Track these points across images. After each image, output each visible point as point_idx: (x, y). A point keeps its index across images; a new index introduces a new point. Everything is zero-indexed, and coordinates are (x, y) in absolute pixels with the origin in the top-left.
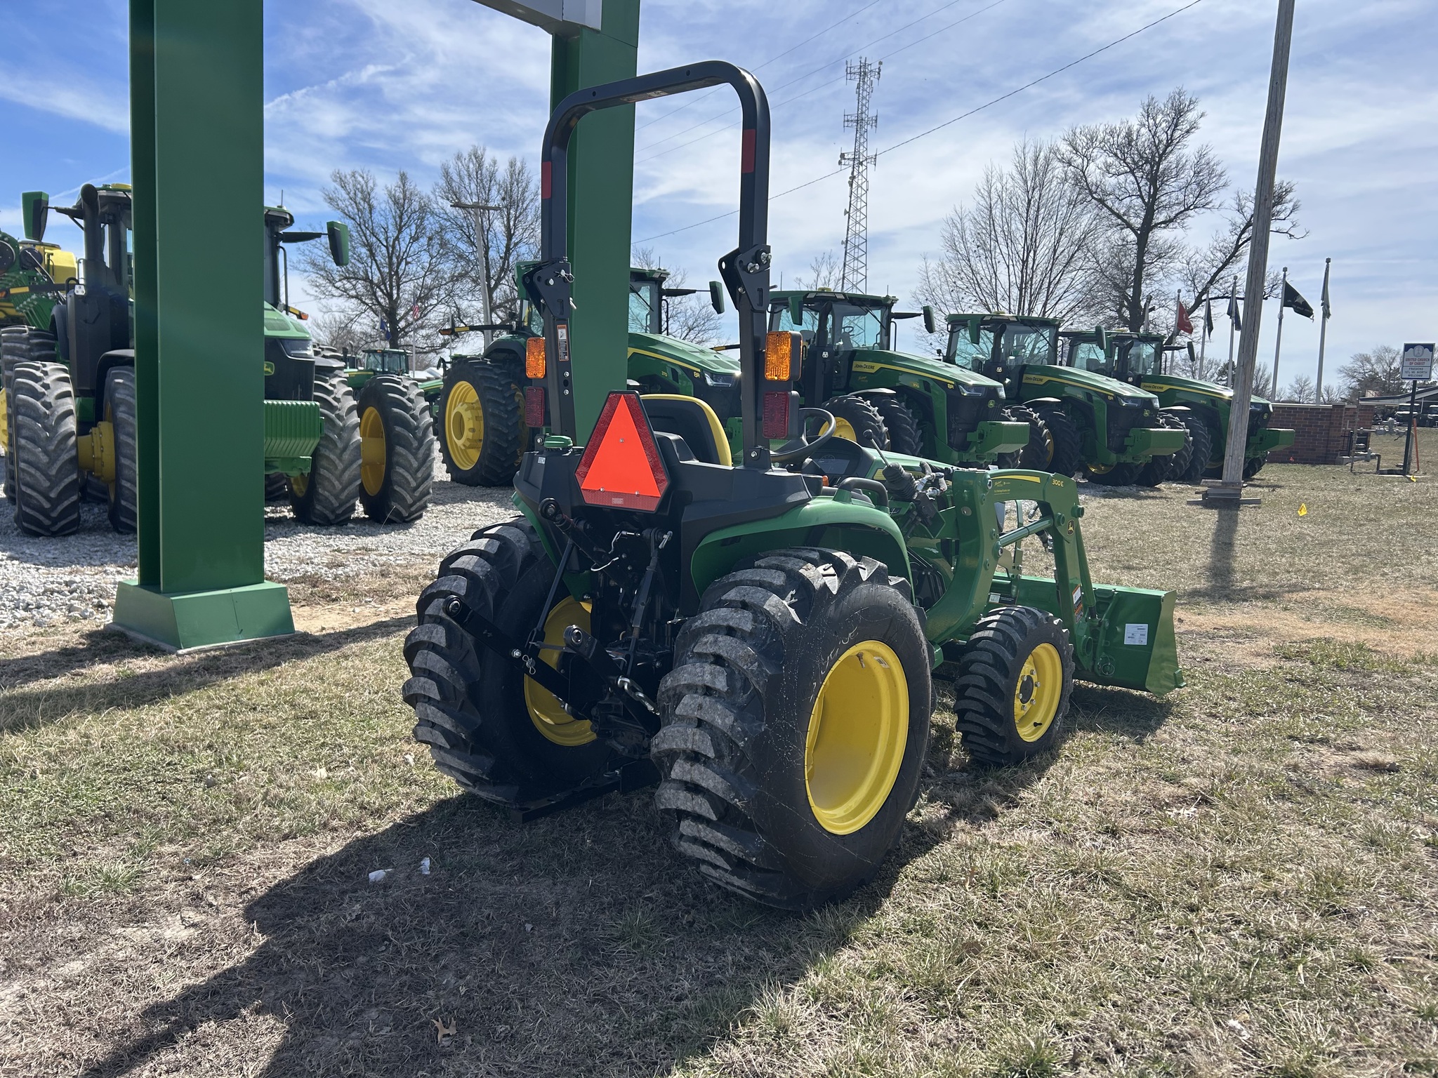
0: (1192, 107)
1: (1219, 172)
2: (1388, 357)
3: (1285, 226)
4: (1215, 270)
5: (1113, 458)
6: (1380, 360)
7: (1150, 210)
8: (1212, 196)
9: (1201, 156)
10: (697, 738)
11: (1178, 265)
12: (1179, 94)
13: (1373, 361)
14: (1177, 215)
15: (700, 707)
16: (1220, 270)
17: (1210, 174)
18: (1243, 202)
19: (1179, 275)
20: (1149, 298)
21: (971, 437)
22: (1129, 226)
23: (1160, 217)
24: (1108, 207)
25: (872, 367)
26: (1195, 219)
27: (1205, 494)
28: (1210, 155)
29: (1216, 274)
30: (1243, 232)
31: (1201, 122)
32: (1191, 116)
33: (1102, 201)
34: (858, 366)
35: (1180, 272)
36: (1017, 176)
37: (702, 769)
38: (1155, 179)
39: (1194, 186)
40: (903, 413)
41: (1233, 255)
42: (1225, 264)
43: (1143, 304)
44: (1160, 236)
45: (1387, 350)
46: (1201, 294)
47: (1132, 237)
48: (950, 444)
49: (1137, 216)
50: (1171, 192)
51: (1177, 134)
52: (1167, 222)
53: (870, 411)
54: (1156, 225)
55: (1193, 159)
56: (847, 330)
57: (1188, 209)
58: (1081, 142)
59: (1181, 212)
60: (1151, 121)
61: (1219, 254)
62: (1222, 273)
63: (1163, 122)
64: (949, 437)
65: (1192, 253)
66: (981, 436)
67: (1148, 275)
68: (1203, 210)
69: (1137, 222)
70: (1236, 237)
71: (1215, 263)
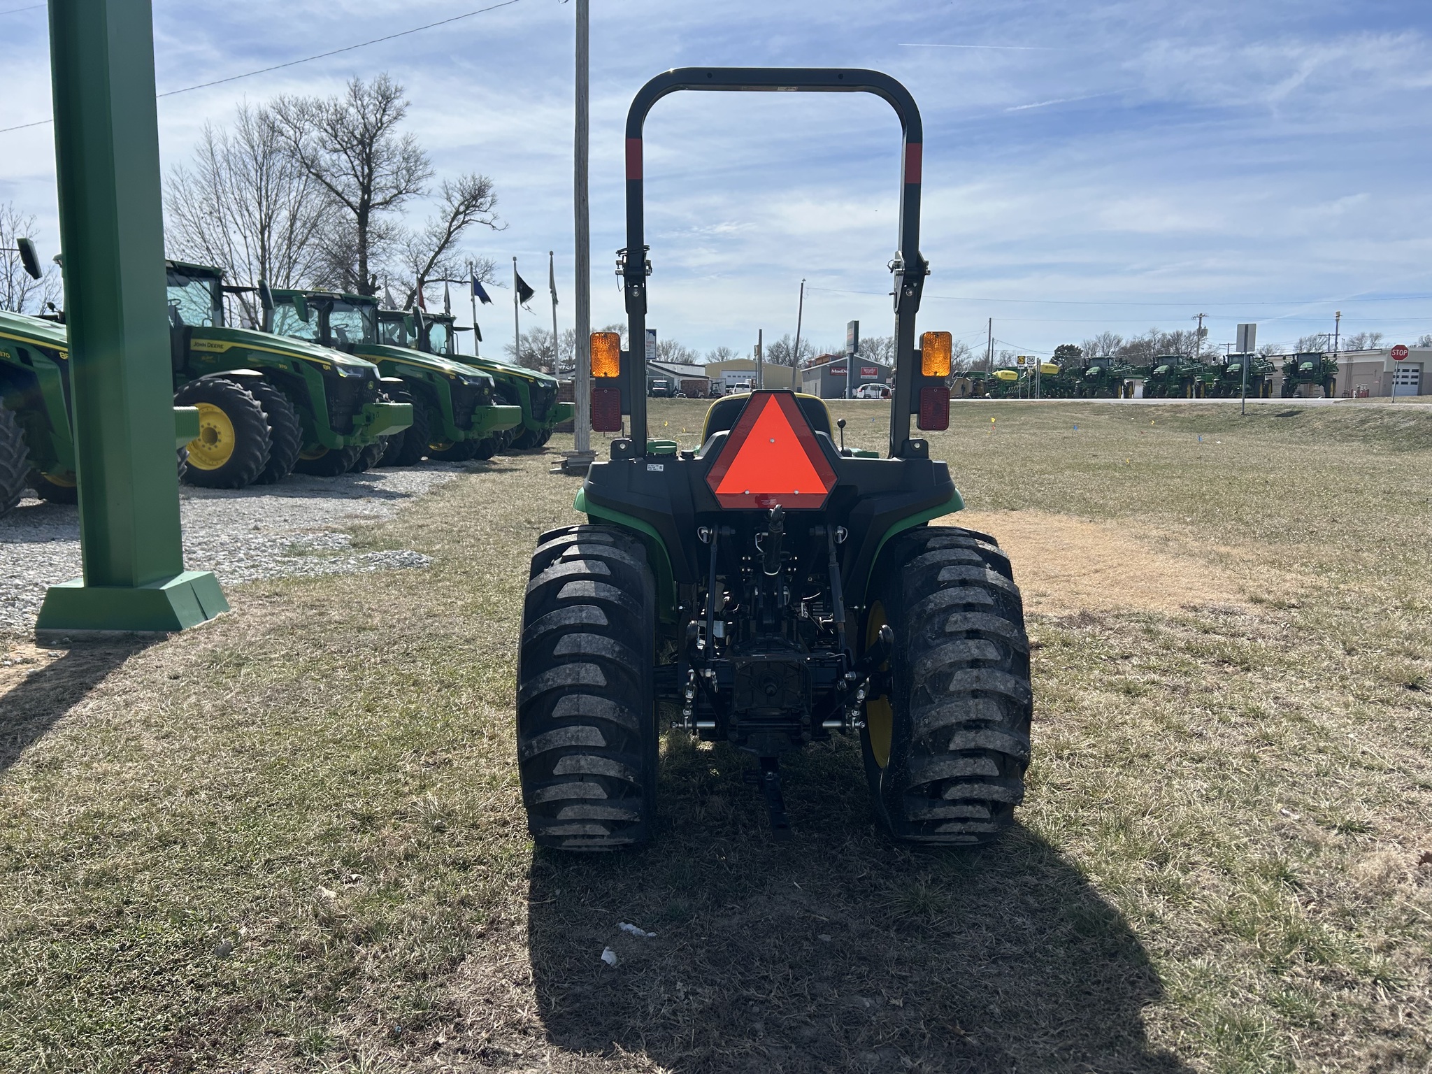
0: (398, 94)
1: (424, 161)
2: (541, 337)
3: (488, 217)
4: (432, 254)
5: (462, 435)
6: (535, 339)
7: (366, 189)
8: (422, 183)
9: (408, 143)
10: (981, 707)
11: (400, 247)
12: (385, 79)
13: (530, 340)
14: (391, 198)
15: (978, 679)
16: (437, 254)
17: (416, 162)
18: (450, 192)
19: (401, 257)
20: (374, 277)
21: (357, 419)
22: (349, 204)
23: (378, 198)
24: (326, 183)
25: (221, 346)
26: (410, 202)
27: (564, 464)
28: (416, 144)
29: (434, 257)
30: (453, 220)
31: (407, 111)
32: (397, 103)
33: (319, 176)
34: (196, 344)
35: (402, 253)
36: (243, 142)
37: (989, 733)
38: (368, 160)
39: (404, 172)
40: (278, 396)
41: (446, 241)
42: (441, 248)
43: (370, 282)
44: (379, 218)
45: (540, 331)
46: (423, 276)
47: (352, 215)
48: (333, 428)
49: (354, 195)
50: (384, 177)
51: (385, 119)
52: (386, 203)
53: (244, 395)
54: (374, 205)
55: (401, 146)
56: (173, 303)
57: (400, 193)
58: (293, 112)
59: (395, 195)
60: (359, 102)
61: (435, 239)
62: (440, 257)
63: (370, 102)
64: (331, 422)
65: (411, 235)
66: (368, 419)
67: (373, 254)
68: (414, 195)
69: (356, 200)
70: (448, 224)
71: (432, 247)
